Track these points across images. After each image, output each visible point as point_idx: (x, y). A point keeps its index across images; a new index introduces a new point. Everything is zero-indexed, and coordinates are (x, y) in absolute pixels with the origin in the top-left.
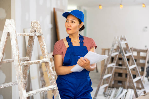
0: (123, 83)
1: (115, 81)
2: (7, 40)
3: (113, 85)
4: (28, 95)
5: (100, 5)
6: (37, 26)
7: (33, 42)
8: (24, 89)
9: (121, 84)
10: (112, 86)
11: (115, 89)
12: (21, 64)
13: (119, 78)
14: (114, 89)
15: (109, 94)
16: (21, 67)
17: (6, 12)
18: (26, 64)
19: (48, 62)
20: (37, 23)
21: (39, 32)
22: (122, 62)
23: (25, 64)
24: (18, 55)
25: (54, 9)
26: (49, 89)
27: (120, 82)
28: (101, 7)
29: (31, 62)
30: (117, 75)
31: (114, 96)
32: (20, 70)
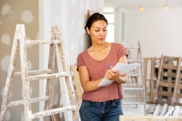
0: (169, 99)
1: (159, 96)
2: (18, 48)
3: (157, 100)
4: (35, 116)
5: (141, 7)
6: (58, 32)
7: (54, 51)
8: (30, 109)
9: (165, 100)
10: (155, 102)
11: (160, 105)
12: (28, 78)
13: (164, 93)
14: (158, 105)
15: (152, 112)
16: (28, 82)
17: (33, 15)
18: (36, 79)
19: (68, 77)
20: (57, 28)
21: (59, 39)
22: (167, 74)
23: (34, 79)
24: (25, 67)
25: (88, 11)
26: (65, 110)
27: (165, 97)
28: (142, 9)
29: (43, 77)
30: (161, 89)
31: (158, 114)
32: (26, 85)
